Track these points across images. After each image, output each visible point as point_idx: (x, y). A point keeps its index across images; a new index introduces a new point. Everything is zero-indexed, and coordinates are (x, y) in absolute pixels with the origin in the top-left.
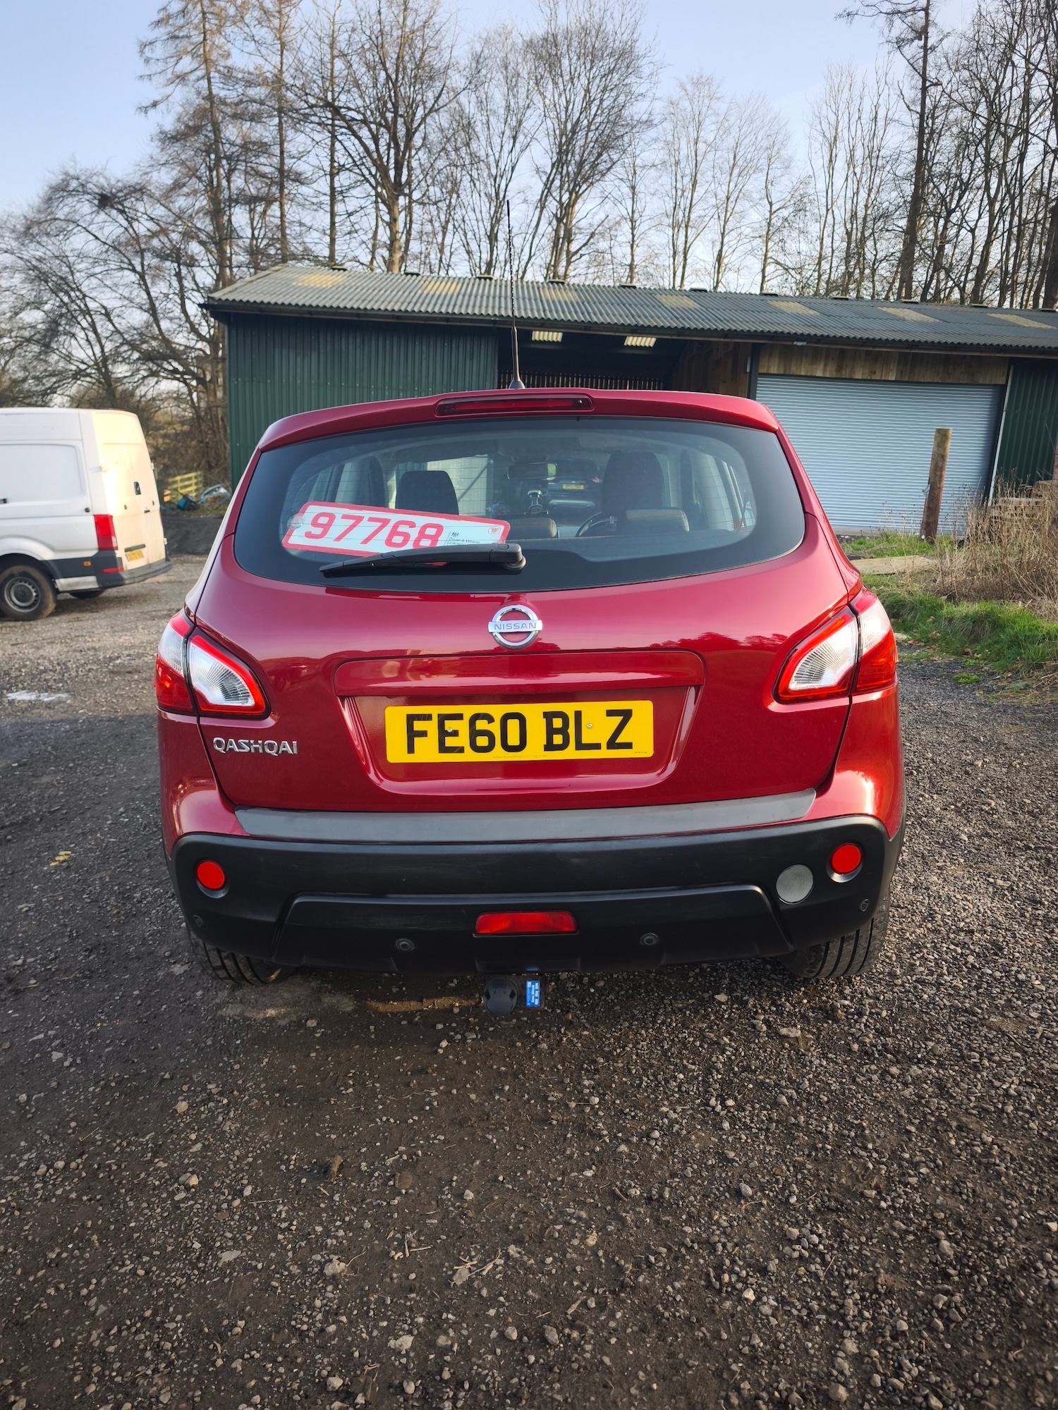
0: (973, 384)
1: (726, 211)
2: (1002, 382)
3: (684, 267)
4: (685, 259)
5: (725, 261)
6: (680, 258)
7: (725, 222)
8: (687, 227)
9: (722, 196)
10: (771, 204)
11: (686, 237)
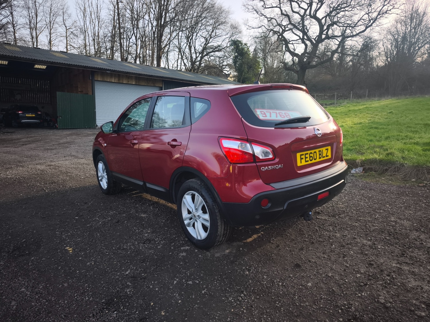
0: (154, 86)
1: (50, 27)
2: (161, 86)
3: (37, 43)
4: (37, 40)
5: (52, 43)
6: (34, 40)
7: (51, 30)
8: (36, 29)
9: (48, 21)
10: (66, 27)
11: (36, 33)
